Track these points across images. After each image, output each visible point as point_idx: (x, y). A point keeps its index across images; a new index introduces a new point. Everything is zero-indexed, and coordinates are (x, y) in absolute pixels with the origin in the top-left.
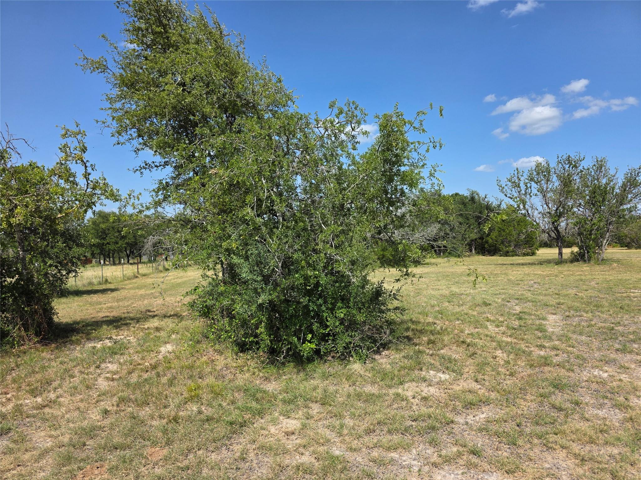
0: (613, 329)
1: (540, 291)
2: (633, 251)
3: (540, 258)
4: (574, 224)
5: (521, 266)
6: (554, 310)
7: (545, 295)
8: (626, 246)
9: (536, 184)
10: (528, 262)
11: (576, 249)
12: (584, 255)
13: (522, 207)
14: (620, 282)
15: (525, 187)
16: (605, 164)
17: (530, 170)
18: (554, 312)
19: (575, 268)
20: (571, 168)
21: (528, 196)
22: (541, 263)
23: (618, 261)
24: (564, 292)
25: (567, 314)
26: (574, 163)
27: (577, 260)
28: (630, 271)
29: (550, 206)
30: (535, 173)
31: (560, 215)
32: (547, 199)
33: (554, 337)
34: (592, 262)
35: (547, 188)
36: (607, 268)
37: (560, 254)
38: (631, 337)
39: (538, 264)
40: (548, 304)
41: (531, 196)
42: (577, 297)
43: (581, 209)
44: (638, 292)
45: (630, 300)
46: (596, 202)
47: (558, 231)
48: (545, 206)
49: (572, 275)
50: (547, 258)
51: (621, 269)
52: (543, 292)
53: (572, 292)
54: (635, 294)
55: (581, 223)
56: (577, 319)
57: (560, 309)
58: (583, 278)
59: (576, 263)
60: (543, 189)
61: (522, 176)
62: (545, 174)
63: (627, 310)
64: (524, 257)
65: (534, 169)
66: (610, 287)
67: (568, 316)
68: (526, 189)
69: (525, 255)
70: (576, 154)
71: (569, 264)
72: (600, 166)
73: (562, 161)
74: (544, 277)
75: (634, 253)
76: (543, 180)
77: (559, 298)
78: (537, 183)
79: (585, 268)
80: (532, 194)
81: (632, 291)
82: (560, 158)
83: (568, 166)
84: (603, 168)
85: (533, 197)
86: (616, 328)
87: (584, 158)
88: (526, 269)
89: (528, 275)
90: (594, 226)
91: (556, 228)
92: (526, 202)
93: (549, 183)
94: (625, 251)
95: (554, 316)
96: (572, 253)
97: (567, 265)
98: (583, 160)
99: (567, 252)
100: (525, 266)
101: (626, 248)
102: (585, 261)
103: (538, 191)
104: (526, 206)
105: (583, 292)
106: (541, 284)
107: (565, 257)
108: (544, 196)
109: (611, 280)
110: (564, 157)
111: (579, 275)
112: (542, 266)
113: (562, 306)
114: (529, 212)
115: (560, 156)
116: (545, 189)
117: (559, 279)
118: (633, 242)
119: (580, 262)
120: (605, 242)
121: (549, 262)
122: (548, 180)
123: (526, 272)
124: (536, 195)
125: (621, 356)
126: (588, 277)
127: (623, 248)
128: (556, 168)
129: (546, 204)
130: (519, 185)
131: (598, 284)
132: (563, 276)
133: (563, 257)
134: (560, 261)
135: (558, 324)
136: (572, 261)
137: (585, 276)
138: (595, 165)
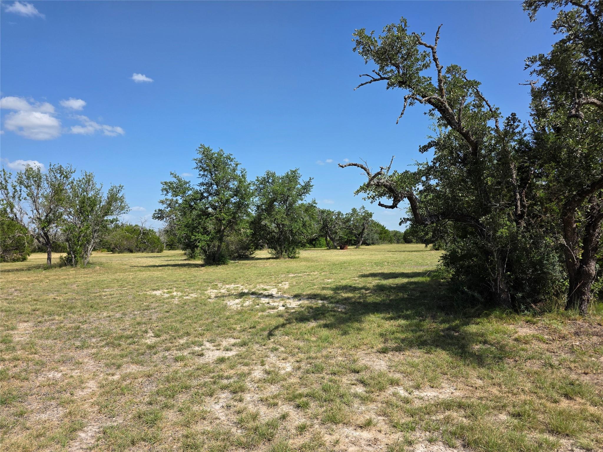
0: (79, 328)
1: (18, 299)
2: (116, 255)
3: (30, 263)
4: (64, 230)
5: (6, 273)
6: (28, 317)
7: (23, 303)
8: (111, 251)
9: (25, 188)
10: (16, 268)
11: (65, 255)
12: (71, 260)
13: (9, 210)
14: (98, 283)
15: (14, 190)
16: (92, 179)
17: (19, 173)
18: (26, 319)
19: (62, 273)
20: (62, 178)
21: (17, 199)
22: (29, 269)
23: (101, 264)
24: (45, 297)
25: (40, 319)
26: (65, 174)
27: (65, 265)
28: (108, 273)
29: (40, 211)
30: (24, 177)
31: (49, 222)
32: (38, 205)
33: (18, 347)
34: (79, 266)
35: (38, 194)
36: (91, 270)
37: (49, 259)
38: (92, 332)
39: (26, 270)
40: (22, 312)
41: (20, 200)
42: (55, 301)
43: (71, 217)
44: (109, 291)
45: (101, 299)
46: (84, 211)
47: (47, 237)
48: (35, 211)
49: (57, 279)
50: (38, 263)
51: (101, 272)
52: (22, 300)
53: (51, 296)
54: (106, 293)
55: (69, 230)
56: (48, 323)
57: (33, 316)
58: (67, 281)
59: (64, 268)
60: (33, 194)
61: (9, 178)
62: (36, 179)
63: (95, 309)
64: (14, 263)
65: (24, 172)
66: (88, 288)
67: (40, 322)
68: (15, 192)
69: (14, 260)
70: (68, 165)
71: (58, 269)
72: (88, 180)
73: (54, 170)
74: (28, 283)
75: (116, 257)
76: (33, 185)
77: (36, 304)
78: (27, 187)
79: (71, 272)
80: (21, 198)
81: (105, 290)
82: (52, 167)
83: (59, 175)
84: (91, 182)
85: (23, 200)
86: (83, 326)
87: (75, 171)
88: (11, 277)
89: (11, 282)
90: (81, 233)
91: (46, 234)
92: (14, 206)
93: (40, 189)
94: (110, 255)
95: (26, 324)
96: (61, 258)
97: (55, 270)
98: (74, 172)
99: (56, 256)
100: (10, 273)
101: (112, 253)
102: (72, 265)
103: (28, 196)
104: (14, 210)
105: (62, 295)
106: (23, 291)
107: (53, 261)
108: (34, 201)
109: (90, 282)
110: (56, 166)
111: (63, 279)
112: (30, 272)
113: (37, 312)
114: (18, 217)
115: (52, 164)
116: (35, 194)
117: (44, 285)
118: (117, 247)
119: (68, 267)
120: (90, 247)
121: (38, 267)
122: (39, 186)
123: (10, 280)
124: (25, 199)
125: (78, 352)
126: (72, 280)
127: (109, 253)
128: (48, 175)
129: (36, 209)
130: (6, 187)
131: (79, 286)
132: (48, 281)
133: (52, 263)
134: (48, 266)
135: (27, 332)
136: (60, 266)
137: (69, 279)
138: (84, 178)
